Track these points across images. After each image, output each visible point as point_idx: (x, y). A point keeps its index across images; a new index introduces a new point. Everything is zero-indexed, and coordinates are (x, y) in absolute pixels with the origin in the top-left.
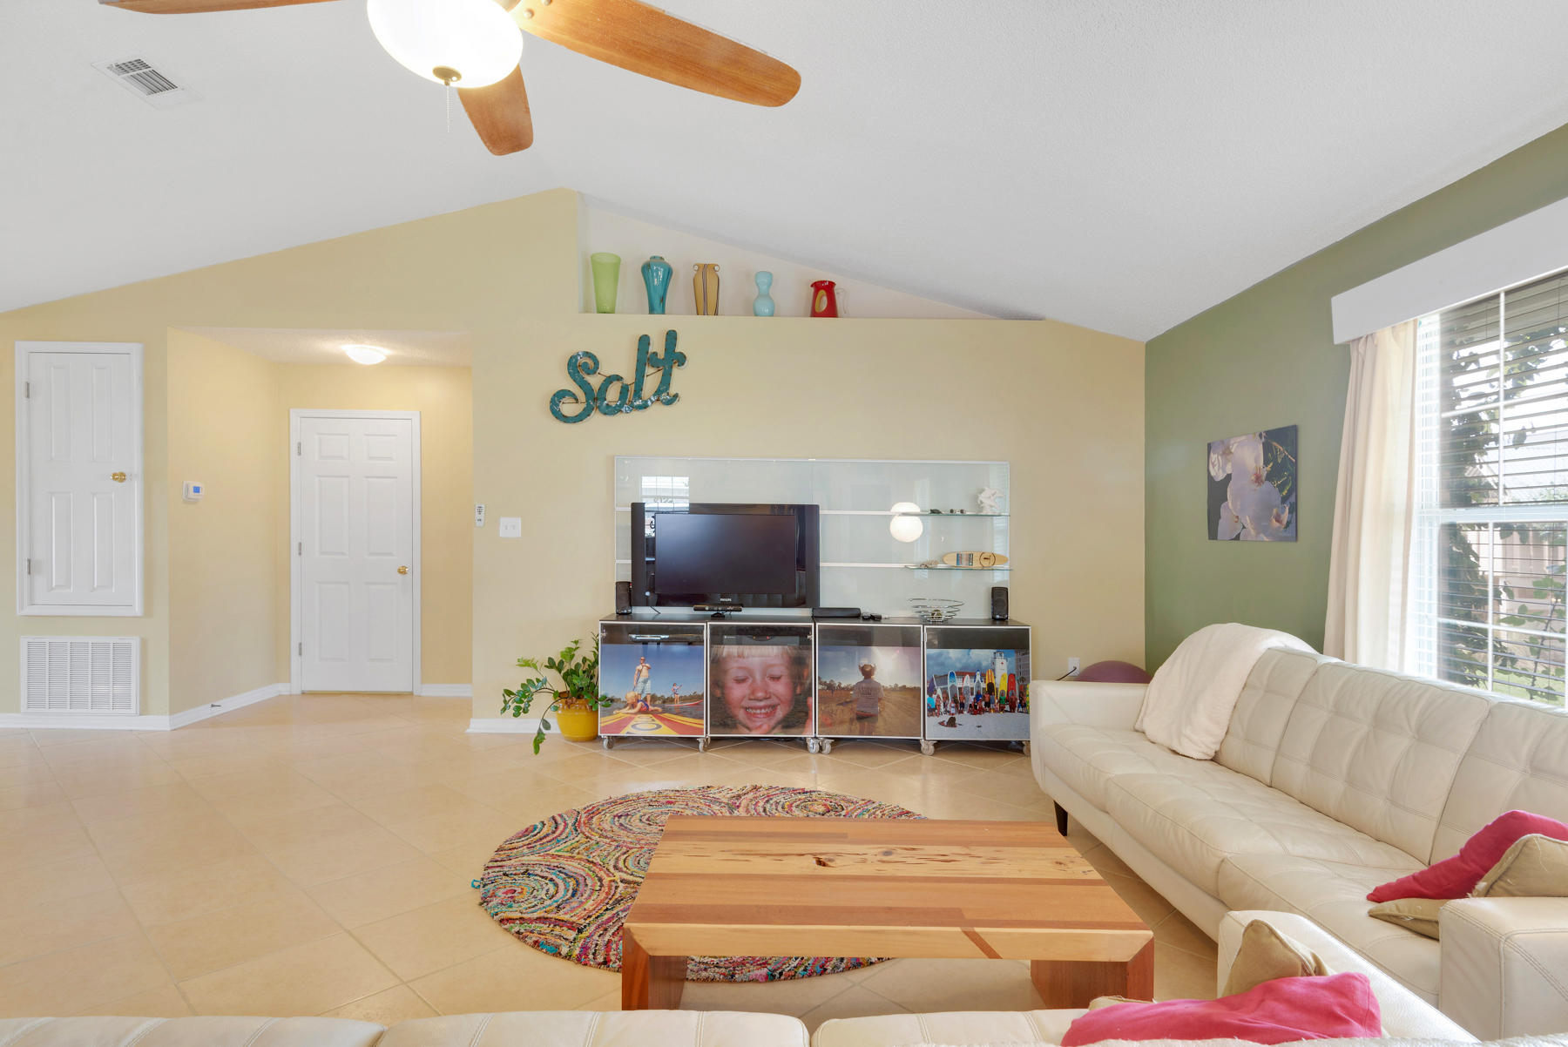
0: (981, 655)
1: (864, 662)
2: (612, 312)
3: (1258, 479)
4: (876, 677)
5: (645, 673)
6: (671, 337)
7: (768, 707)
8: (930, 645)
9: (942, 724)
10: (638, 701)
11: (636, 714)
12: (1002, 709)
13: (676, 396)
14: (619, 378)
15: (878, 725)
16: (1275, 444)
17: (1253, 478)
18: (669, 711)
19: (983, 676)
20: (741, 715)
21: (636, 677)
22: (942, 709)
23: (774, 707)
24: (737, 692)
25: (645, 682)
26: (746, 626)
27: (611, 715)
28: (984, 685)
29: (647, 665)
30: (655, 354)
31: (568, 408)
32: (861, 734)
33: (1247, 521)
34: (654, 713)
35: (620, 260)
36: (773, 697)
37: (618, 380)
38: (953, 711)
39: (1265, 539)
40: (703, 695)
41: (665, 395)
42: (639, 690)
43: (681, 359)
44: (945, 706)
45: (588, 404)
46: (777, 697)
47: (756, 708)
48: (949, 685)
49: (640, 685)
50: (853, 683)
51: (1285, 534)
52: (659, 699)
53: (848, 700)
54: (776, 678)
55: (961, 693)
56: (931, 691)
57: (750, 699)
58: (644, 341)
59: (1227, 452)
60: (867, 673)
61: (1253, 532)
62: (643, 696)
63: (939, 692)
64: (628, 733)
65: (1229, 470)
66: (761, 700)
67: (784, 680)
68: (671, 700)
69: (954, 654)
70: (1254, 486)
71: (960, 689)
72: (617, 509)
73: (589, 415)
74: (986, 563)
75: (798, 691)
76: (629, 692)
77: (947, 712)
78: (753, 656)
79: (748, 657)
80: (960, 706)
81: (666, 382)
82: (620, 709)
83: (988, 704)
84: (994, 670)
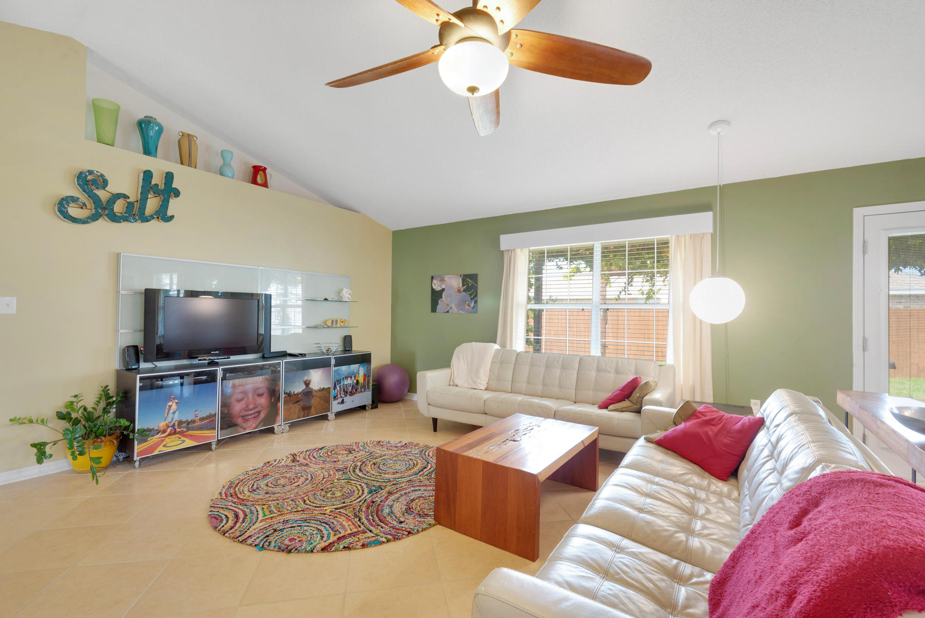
0: (354, 367)
1: (306, 378)
2: (113, 145)
3: (459, 291)
4: (311, 386)
5: (174, 407)
6: (169, 177)
7: (257, 412)
8: (335, 366)
9: (339, 403)
10: (168, 427)
11: (166, 437)
12: (361, 392)
13: (172, 217)
14: (125, 197)
15: (312, 410)
16: (467, 279)
17: (457, 291)
18: (193, 429)
19: (355, 377)
20: (240, 421)
21: (167, 411)
22: (339, 396)
23: (259, 412)
24: (237, 408)
25: (174, 413)
26: (244, 367)
27: (146, 442)
28: (355, 381)
29: (176, 401)
30: (156, 185)
31: (73, 211)
32: (304, 417)
33: (453, 306)
34: (181, 433)
35: (119, 107)
36: (259, 406)
37: (125, 198)
38: (343, 396)
39: (462, 312)
40: (216, 414)
41: (163, 215)
42: (169, 419)
43: (177, 193)
44: (340, 394)
45: (97, 211)
46: (261, 406)
47: (248, 415)
48: (342, 384)
49: (171, 416)
50: (300, 390)
51: (472, 311)
52: (185, 422)
53: (298, 400)
54: (260, 395)
55: (346, 387)
56: (335, 388)
57: (245, 411)
58: (148, 175)
59: (442, 280)
60: (307, 384)
61: (456, 310)
62: (172, 424)
63: (338, 388)
64: (160, 451)
65: (443, 286)
66: (252, 410)
67: (266, 395)
68: (193, 422)
69: (344, 369)
70: (458, 294)
71: (346, 385)
72: (122, 292)
73: (97, 220)
74: (342, 324)
75: (273, 401)
76: (161, 423)
77: (341, 397)
78: (248, 384)
79: (245, 385)
80: (346, 393)
81: (164, 205)
82: (153, 436)
83: (356, 390)
84: (359, 374)
